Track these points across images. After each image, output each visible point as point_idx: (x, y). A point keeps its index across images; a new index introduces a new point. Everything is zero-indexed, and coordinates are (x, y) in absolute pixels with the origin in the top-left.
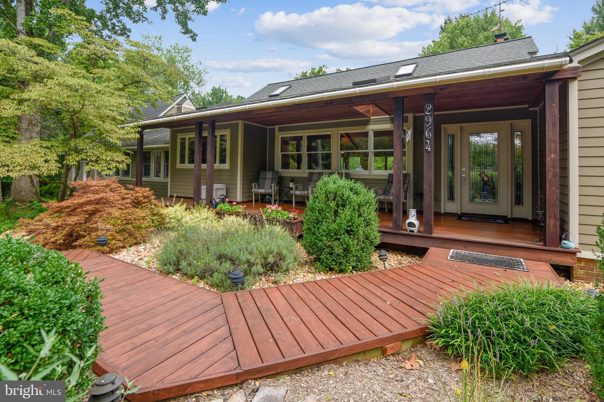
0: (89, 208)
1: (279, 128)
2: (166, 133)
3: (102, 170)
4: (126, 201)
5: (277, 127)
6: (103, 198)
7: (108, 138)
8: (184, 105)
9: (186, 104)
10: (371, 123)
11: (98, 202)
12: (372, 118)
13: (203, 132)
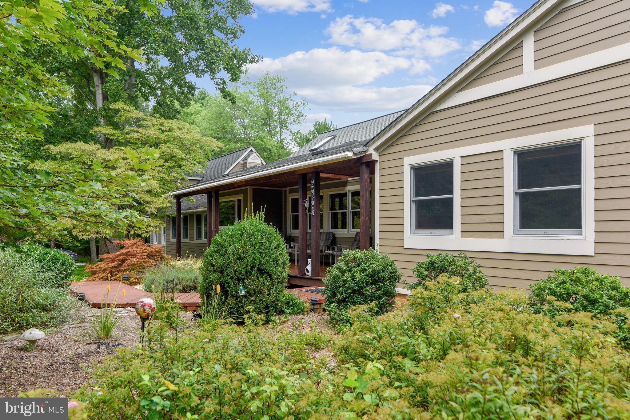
0: (121, 257)
1: (289, 189)
2: (203, 198)
3: (142, 233)
4: (144, 254)
5: (288, 189)
6: (129, 252)
7: (147, 208)
8: (249, 160)
9: (252, 159)
10: (348, 184)
11: (126, 254)
12: (349, 179)
13: (219, 198)
